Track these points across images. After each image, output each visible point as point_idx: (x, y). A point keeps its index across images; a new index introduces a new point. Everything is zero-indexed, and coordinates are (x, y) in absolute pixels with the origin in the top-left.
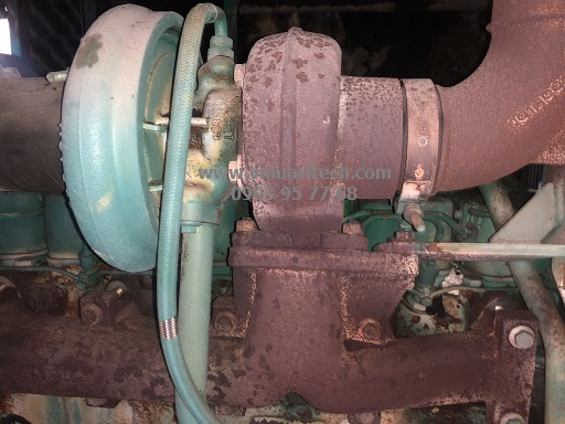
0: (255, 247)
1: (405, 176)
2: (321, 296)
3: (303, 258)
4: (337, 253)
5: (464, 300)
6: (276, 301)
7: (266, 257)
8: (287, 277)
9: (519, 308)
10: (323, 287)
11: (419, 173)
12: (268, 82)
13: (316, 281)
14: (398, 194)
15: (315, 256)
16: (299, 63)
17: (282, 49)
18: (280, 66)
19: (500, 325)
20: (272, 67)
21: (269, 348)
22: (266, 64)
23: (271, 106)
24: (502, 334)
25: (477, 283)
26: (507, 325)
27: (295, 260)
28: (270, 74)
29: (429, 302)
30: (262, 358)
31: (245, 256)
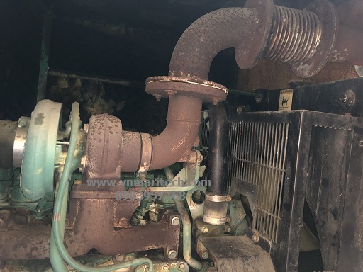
0: (82, 190)
1: (140, 164)
2: (107, 208)
3: (101, 194)
4: (114, 192)
5: (157, 213)
6: (89, 211)
7: (86, 194)
8: (94, 202)
9: (175, 212)
10: (108, 205)
11: (145, 164)
12: (100, 133)
13: (105, 203)
14: (138, 171)
15: (106, 193)
16: (110, 128)
17: (103, 122)
18: (103, 128)
19: (169, 218)
20: (100, 128)
21: (86, 230)
22: (98, 127)
23: (100, 141)
24: (169, 221)
25: (162, 205)
26: (171, 217)
27: (98, 195)
28: (100, 130)
29: (144, 214)
30: (83, 234)
31: (78, 193)
